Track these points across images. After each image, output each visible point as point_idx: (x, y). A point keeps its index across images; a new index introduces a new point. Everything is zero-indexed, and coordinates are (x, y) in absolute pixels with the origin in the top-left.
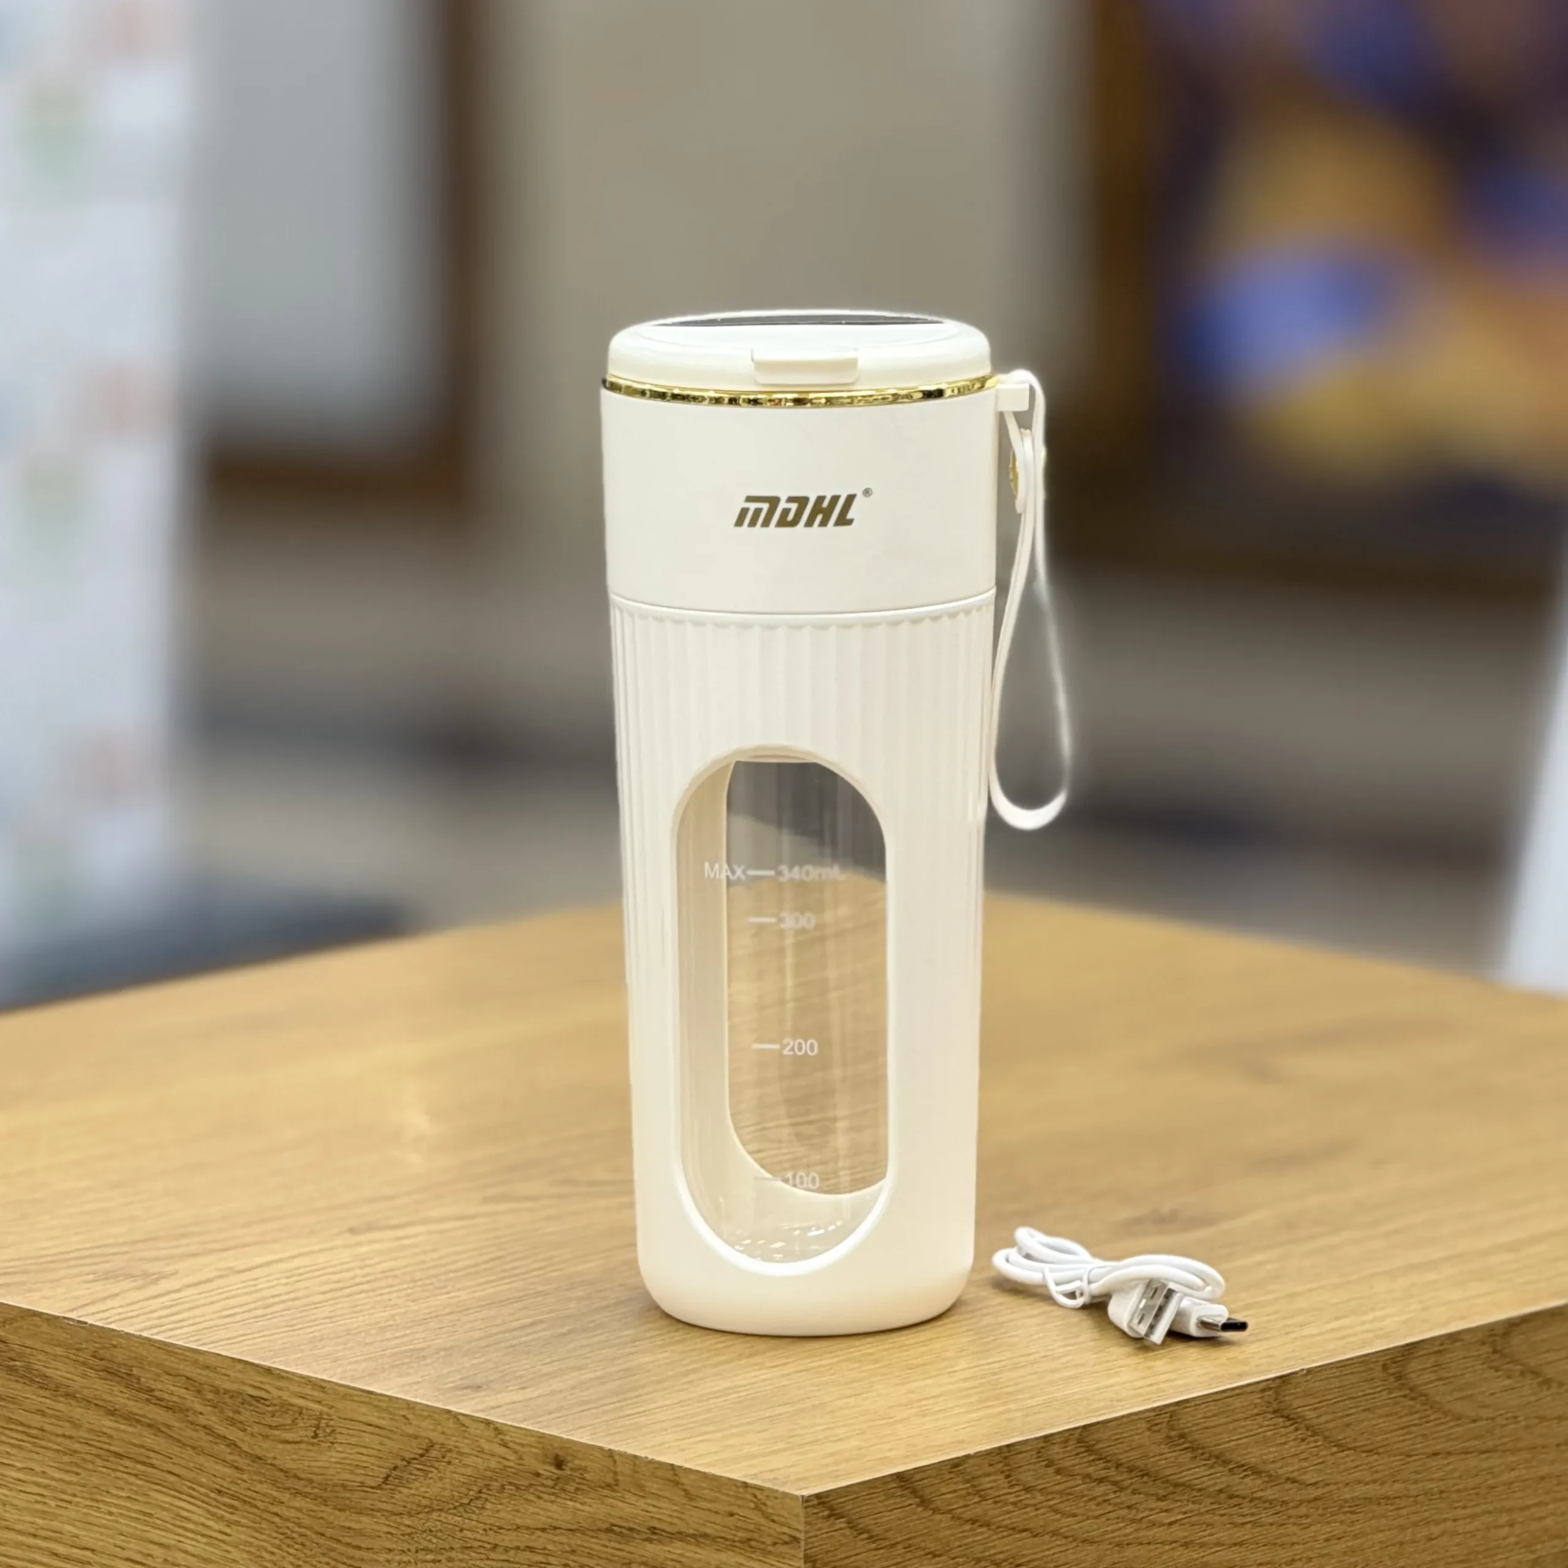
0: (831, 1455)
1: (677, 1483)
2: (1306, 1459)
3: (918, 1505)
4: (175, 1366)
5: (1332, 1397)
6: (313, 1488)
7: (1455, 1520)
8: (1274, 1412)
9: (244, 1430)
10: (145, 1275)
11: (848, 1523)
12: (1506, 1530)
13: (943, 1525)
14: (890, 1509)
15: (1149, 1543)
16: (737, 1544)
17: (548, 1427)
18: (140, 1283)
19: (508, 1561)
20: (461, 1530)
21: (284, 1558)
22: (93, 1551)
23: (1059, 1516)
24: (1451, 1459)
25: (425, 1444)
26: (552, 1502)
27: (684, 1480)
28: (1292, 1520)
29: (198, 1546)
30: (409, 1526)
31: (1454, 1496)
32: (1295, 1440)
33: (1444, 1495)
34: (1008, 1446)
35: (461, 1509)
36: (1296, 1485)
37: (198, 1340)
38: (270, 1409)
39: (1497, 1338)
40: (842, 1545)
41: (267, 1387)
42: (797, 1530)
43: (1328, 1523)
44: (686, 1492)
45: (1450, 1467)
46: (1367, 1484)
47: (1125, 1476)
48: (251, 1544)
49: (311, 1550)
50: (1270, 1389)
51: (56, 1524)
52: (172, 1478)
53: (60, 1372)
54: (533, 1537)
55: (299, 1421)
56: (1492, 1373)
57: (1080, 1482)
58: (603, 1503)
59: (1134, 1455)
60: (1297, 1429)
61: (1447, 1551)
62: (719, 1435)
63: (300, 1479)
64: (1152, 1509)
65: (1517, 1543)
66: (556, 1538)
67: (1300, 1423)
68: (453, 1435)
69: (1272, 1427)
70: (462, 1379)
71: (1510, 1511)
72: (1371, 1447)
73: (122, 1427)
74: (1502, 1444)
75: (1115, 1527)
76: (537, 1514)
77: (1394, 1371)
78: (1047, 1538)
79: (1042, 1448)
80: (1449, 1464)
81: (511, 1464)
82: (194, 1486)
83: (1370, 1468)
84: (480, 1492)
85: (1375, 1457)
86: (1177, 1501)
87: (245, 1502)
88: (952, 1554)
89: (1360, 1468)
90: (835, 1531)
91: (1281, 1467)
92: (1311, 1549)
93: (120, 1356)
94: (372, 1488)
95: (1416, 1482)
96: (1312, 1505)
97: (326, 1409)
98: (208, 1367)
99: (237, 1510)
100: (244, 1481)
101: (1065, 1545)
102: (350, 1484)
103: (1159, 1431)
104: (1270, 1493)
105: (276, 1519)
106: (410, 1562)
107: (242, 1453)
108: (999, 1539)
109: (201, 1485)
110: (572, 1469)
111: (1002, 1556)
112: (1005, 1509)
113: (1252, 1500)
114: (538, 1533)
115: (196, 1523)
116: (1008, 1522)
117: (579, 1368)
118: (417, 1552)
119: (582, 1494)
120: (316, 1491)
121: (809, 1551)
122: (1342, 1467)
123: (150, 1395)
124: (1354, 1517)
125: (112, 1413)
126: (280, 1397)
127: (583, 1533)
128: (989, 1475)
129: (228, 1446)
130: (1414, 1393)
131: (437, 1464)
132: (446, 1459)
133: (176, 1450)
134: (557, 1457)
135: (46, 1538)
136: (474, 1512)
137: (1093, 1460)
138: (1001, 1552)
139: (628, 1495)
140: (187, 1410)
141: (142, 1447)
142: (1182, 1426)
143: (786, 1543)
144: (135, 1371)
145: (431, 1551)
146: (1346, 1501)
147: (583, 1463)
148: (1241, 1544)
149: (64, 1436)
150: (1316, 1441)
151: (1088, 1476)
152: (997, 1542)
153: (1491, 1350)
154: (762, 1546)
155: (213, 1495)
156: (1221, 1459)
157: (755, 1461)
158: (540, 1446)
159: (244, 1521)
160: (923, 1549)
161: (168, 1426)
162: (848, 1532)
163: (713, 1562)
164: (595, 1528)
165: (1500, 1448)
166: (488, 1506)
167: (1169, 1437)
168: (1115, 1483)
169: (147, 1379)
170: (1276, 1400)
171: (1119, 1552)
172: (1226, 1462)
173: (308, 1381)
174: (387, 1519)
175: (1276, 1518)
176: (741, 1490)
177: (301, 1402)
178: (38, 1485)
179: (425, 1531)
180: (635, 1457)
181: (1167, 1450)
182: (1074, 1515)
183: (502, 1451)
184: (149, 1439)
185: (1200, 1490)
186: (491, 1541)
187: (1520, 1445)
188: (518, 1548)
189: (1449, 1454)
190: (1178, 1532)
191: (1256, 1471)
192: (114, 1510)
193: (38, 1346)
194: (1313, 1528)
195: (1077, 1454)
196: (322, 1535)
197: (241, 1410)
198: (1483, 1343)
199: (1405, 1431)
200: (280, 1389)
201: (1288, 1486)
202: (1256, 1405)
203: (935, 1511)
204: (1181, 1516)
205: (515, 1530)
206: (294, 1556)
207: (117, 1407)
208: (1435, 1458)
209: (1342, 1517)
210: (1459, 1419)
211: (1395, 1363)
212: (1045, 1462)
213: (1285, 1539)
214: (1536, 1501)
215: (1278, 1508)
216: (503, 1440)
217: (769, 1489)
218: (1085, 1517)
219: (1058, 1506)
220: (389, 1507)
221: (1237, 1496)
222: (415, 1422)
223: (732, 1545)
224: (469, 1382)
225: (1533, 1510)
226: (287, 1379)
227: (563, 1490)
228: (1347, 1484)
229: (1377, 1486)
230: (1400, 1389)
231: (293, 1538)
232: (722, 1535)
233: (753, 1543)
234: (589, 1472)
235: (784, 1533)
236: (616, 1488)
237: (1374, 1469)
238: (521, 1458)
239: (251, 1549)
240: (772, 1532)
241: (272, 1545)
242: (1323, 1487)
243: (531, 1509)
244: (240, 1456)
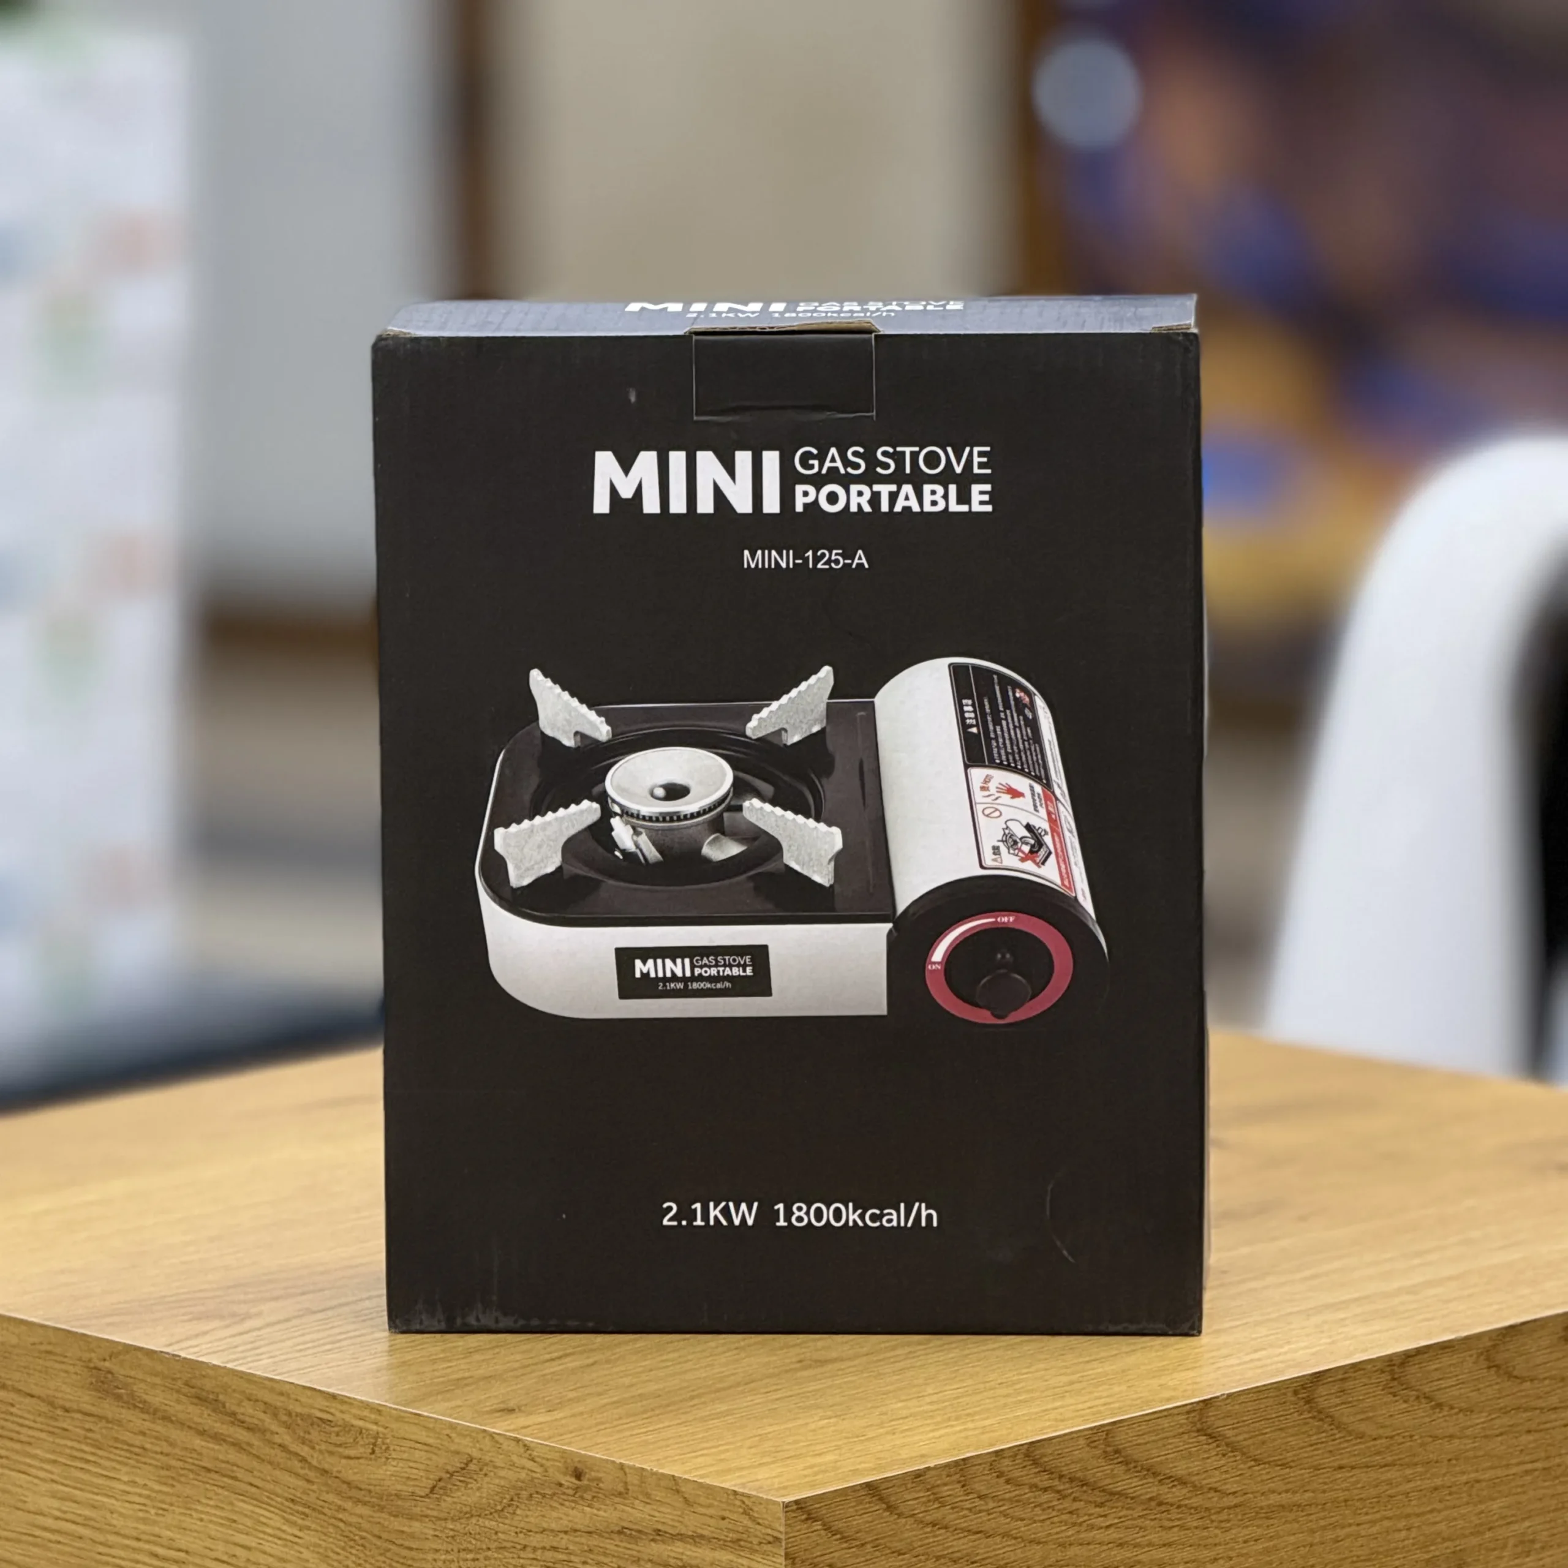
0: (812, 1467)
1: (678, 1491)
2: (1226, 1472)
3: (886, 1510)
4: (254, 1392)
5: (1249, 1417)
6: (372, 1497)
7: (1358, 1525)
8: (1198, 1431)
9: (313, 1448)
10: (233, 1315)
11: (824, 1525)
12: (1404, 1534)
13: (908, 1527)
14: (860, 1513)
15: (1088, 1544)
16: (729, 1544)
17: (569, 1444)
18: (227, 1322)
19: (534, 1559)
20: (496, 1533)
21: (347, 1557)
22: (187, 1552)
23: (1009, 1520)
24: (1354, 1472)
25: (465, 1459)
26: (573, 1508)
27: (683, 1489)
28: (1215, 1524)
29: (278, 1549)
30: (452, 1530)
31: (1358, 1504)
32: (1217, 1455)
33: (1349, 1503)
34: (964, 1460)
35: (496, 1515)
36: (1218, 1494)
37: (274, 1371)
38: (336, 1429)
39: (1395, 1368)
40: (818, 1544)
41: (332, 1410)
42: (780, 1532)
43: (1247, 1527)
44: (686, 1500)
45: (1354, 1479)
46: (1280, 1494)
47: (1067, 1485)
48: (320, 1546)
49: (370, 1551)
50: (1194, 1411)
51: (156, 1530)
52: (254, 1490)
53: (157, 1398)
54: (558, 1539)
55: (359, 1439)
56: (1391, 1397)
57: (1027, 1491)
58: (615, 1509)
59: (1074, 1467)
60: (1218, 1446)
61: (1351, 1551)
62: (713, 1450)
63: (361, 1489)
64: (1090, 1515)
65: (1413, 1544)
66: (577, 1539)
67: (1222, 1440)
68: (489, 1452)
69: (1196, 1444)
70: (498, 1404)
71: (1408, 1516)
72: (1284, 1461)
73: (211, 1445)
74: (1400, 1459)
75: (1058, 1530)
76: (561, 1519)
77: (1304, 1395)
78: (998, 1539)
79: (994, 1461)
80: (1352, 1476)
81: (538, 1475)
82: (272, 1496)
83: (1283, 1480)
84: (512, 1500)
85: (1288, 1470)
86: (1113, 1508)
87: (314, 1509)
88: (915, 1553)
89: (1275, 1479)
90: (812, 1532)
91: (1204, 1479)
92: (1232, 1549)
93: (208, 1385)
94: (422, 1497)
95: (1324, 1492)
96: (1232, 1511)
97: (381, 1429)
98: (282, 1394)
99: (307, 1516)
100: (314, 1491)
101: (1014, 1545)
102: (403, 1493)
103: (1095, 1447)
104: (1195, 1501)
105: (341, 1525)
106: (453, 1561)
107: (311, 1467)
108: (955, 1540)
109: (277, 1495)
110: (589, 1480)
111: (958, 1555)
112: (961, 1514)
113: (1179, 1507)
114: (562, 1535)
115: (273, 1528)
116: (965, 1525)
117: (599, 1394)
118: (459, 1552)
119: (598, 1501)
120: (374, 1500)
121: (789, 1550)
122: (1259, 1479)
123: (235, 1419)
124: (1271, 1522)
125: (202, 1433)
126: (343, 1419)
127: (601, 1536)
128: (945, 1484)
129: (301, 1461)
130: (1322, 1415)
131: (475, 1477)
132: (483, 1472)
133: (255, 1464)
134: (576, 1469)
135: (148, 1542)
136: (506, 1518)
137: (1039, 1472)
138: (958, 1551)
139: (637, 1502)
140: (265, 1431)
141: (228, 1462)
142: (1117, 1443)
143: (770, 1543)
144: (221, 1397)
145: (471, 1551)
146: (1262, 1508)
147: (600, 1475)
148: (1169, 1545)
149: (162, 1453)
150: (1235, 1456)
151: (1036, 1486)
152: (955, 1543)
153: (1389, 1378)
154: (750, 1545)
155: (287, 1503)
156: (1151, 1471)
157: (744, 1473)
158: (563, 1460)
159: (313, 1526)
160: (890, 1548)
161: (249, 1444)
162: (823, 1533)
163: (707, 1559)
164: (609, 1530)
165: (1398, 1462)
166: (518, 1512)
167: (1105, 1452)
168: (1058, 1492)
169: (231, 1406)
170: (1200, 1420)
171: (1062, 1552)
172: (1155, 1474)
173: (366, 1405)
174: (435, 1524)
175: (1200, 1522)
176: (732, 1497)
177: (361, 1423)
178: (140, 1495)
179: (466, 1534)
180: (643, 1469)
181: (1103, 1464)
182: (1022, 1520)
183: (530, 1464)
184: (233, 1455)
185: (1132, 1498)
186: (523, 1542)
187: (1416, 1460)
188: (544, 1548)
189: (1353, 1468)
190: (1113, 1534)
191: (1182, 1482)
192: (203, 1516)
193: (140, 1376)
194: (1234, 1531)
195: (1025, 1467)
196: (380, 1537)
197: (312, 1431)
198: (1383, 1372)
199: (1313, 1448)
200: (342, 1412)
201: (1210, 1495)
202: (1181, 1425)
203: (900, 1515)
204: (1116, 1521)
205: (542, 1532)
206: (356, 1555)
207: (206, 1428)
208: (1340, 1471)
209: (1256, 1522)
210: (1361, 1438)
211: (1305, 1388)
212: (995, 1475)
213: (1210, 1541)
214: (1429, 1509)
215: (1203, 1514)
216: (530, 1455)
217: (755, 1496)
218: (1030, 1522)
219: (1008, 1511)
220: (435, 1513)
221: (1167, 1503)
222: (457, 1440)
223: (724, 1545)
224: (502, 1406)
225: (1429, 1516)
226: (351, 1404)
227: (582, 1498)
228: (1263, 1494)
229: (1289, 1495)
230: (1309, 1412)
231: (355, 1541)
232: (716, 1536)
233: (742, 1543)
234: (603, 1483)
235: (768, 1535)
236: (626, 1496)
237: (1286, 1481)
238: (546, 1471)
239: (321, 1550)
240: (758, 1533)
241: (337, 1546)
242: (1242, 1496)
243: (555, 1514)
244: (310, 1469)
